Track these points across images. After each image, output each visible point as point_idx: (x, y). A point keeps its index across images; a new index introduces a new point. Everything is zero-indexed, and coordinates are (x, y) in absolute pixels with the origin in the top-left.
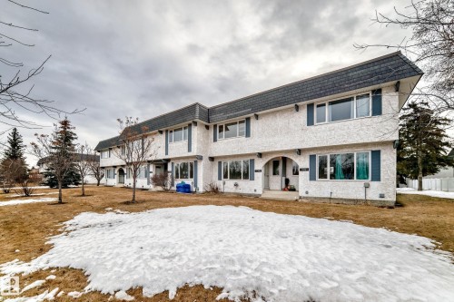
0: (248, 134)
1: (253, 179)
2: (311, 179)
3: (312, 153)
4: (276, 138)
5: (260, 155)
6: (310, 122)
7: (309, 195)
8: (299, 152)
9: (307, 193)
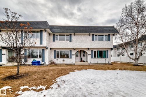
0: (71, 41)
1: (71, 58)
2: (92, 58)
3: (92, 50)
4: (82, 44)
5: (74, 49)
6: (93, 40)
7: (91, 63)
8: (88, 49)
9: (91, 62)
